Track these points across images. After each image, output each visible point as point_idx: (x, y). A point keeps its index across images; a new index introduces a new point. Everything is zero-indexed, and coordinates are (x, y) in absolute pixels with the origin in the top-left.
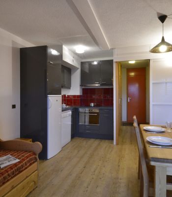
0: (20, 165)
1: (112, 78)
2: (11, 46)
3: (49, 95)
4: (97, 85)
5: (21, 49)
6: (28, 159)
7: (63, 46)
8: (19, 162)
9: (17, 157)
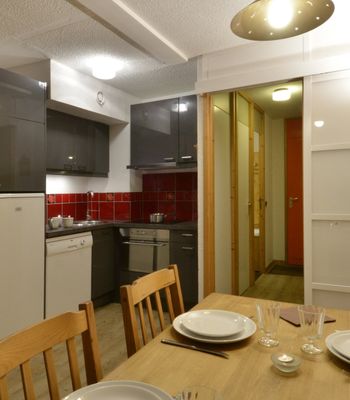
1: (196, 143)
4: (170, 164)
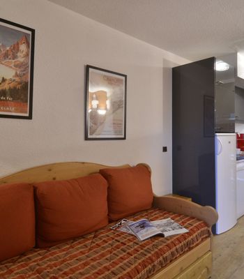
0: (190, 239)
2: (162, 66)
3: (217, 134)
5: (173, 69)
6: (199, 231)
7: (238, 54)
8: (187, 233)
9: (183, 225)
